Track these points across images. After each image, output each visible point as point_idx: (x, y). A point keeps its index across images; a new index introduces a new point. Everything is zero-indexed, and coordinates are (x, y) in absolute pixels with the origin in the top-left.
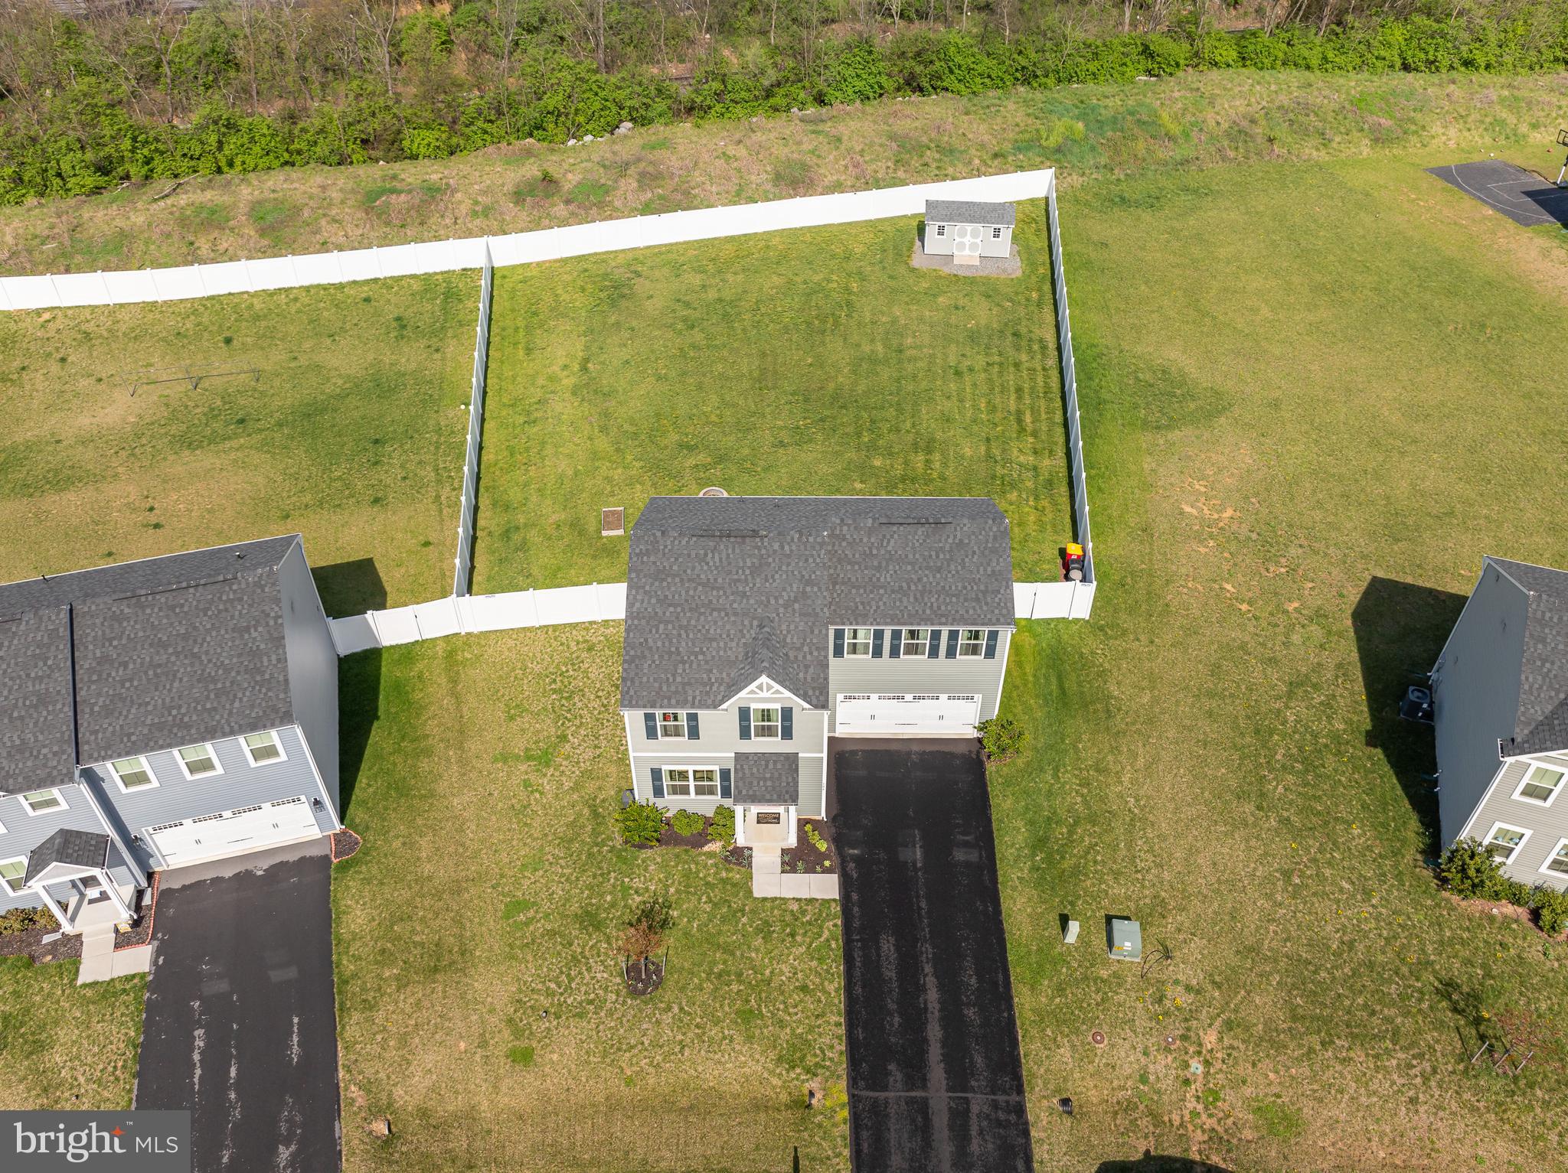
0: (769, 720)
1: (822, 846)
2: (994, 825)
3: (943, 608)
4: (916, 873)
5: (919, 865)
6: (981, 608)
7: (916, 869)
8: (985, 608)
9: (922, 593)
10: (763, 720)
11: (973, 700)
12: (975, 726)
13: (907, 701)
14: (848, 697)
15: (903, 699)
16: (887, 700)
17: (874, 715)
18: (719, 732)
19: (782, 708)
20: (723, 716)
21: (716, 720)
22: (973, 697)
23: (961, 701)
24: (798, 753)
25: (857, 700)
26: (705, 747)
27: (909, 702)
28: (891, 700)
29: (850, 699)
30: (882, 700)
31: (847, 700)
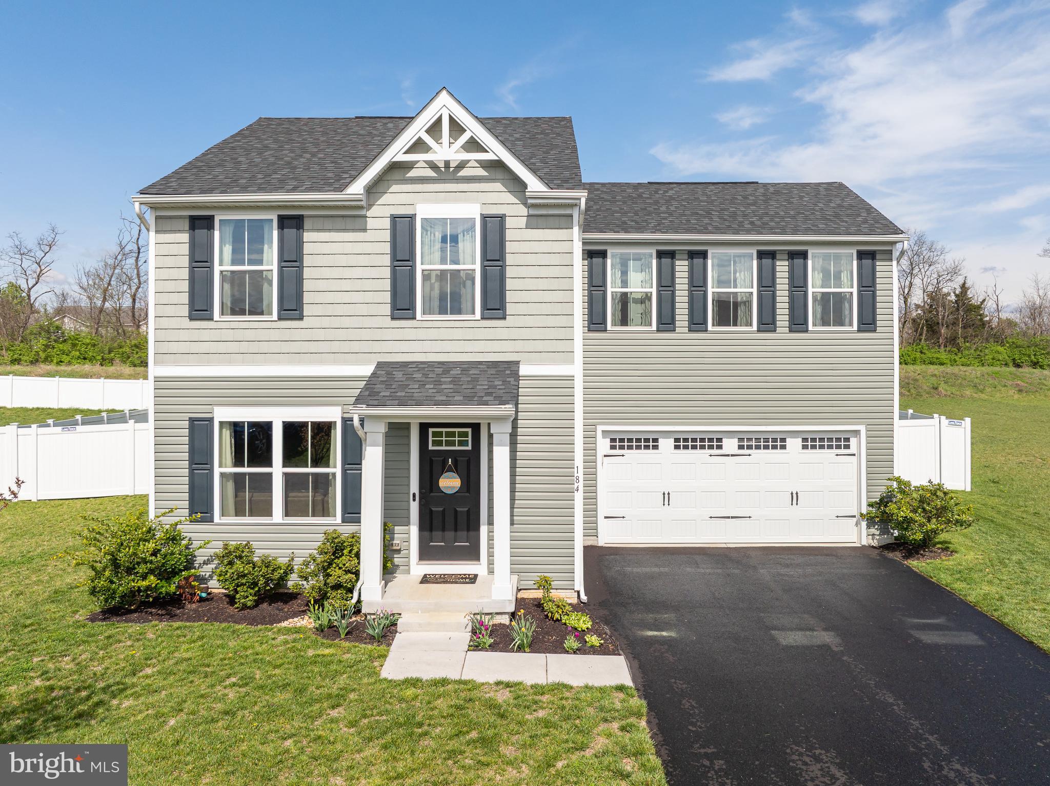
0: (455, 262)
1: (579, 621)
3: (772, 224)
9: (732, 217)
10: (443, 261)
11: (847, 447)
12: (862, 515)
13: (728, 455)
14: (620, 442)
15: (720, 447)
16: (690, 451)
17: (669, 494)
18: (347, 297)
19: (484, 218)
20: (359, 248)
21: (343, 260)
22: (847, 440)
23: (826, 451)
24: (519, 361)
25: (634, 451)
26: (313, 347)
27: (732, 455)
28: (698, 451)
29: (622, 448)
30: (682, 451)
31: (617, 452)
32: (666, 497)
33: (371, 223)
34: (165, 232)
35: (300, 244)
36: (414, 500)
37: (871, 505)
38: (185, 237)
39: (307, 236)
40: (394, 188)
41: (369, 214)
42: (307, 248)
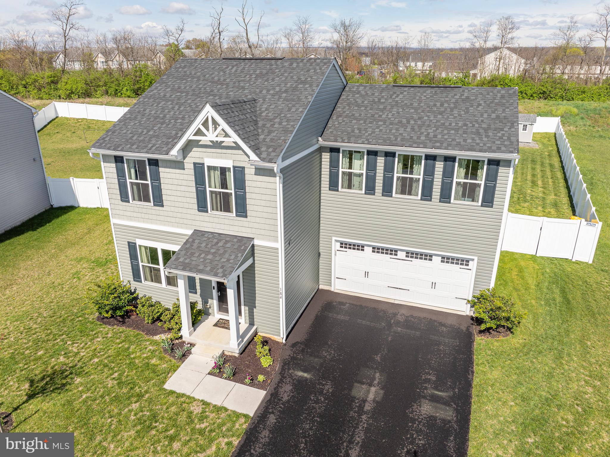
1: (266, 362)
2: (474, 392)
3: (439, 136)
4: (360, 415)
5: (368, 407)
6: (481, 139)
7: (361, 411)
8: (485, 139)
9: (420, 127)
10: (218, 186)
11: (467, 265)
12: (468, 301)
13: (400, 259)
14: (344, 245)
15: (396, 255)
16: (380, 254)
17: (368, 272)
18: (180, 199)
19: (234, 167)
20: (182, 177)
21: (176, 182)
22: (468, 261)
23: (454, 265)
24: (254, 238)
25: (352, 250)
26: (169, 219)
27: (402, 260)
28: (384, 255)
29: (346, 248)
30: (376, 254)
31: (343, 249)
32: (367, 274)
33: (186, 165)
34: (107, 162)
35: (158, 173)
36: (214, 289)
37: (474, 297)
38: (114, 165)
39: (161, 169)
40: (194, 149)
41: (185, 161)
42: (162, 175)
